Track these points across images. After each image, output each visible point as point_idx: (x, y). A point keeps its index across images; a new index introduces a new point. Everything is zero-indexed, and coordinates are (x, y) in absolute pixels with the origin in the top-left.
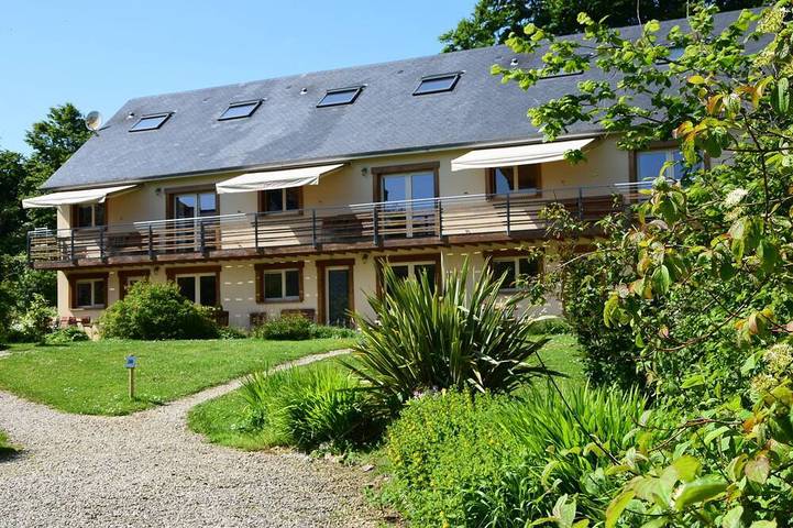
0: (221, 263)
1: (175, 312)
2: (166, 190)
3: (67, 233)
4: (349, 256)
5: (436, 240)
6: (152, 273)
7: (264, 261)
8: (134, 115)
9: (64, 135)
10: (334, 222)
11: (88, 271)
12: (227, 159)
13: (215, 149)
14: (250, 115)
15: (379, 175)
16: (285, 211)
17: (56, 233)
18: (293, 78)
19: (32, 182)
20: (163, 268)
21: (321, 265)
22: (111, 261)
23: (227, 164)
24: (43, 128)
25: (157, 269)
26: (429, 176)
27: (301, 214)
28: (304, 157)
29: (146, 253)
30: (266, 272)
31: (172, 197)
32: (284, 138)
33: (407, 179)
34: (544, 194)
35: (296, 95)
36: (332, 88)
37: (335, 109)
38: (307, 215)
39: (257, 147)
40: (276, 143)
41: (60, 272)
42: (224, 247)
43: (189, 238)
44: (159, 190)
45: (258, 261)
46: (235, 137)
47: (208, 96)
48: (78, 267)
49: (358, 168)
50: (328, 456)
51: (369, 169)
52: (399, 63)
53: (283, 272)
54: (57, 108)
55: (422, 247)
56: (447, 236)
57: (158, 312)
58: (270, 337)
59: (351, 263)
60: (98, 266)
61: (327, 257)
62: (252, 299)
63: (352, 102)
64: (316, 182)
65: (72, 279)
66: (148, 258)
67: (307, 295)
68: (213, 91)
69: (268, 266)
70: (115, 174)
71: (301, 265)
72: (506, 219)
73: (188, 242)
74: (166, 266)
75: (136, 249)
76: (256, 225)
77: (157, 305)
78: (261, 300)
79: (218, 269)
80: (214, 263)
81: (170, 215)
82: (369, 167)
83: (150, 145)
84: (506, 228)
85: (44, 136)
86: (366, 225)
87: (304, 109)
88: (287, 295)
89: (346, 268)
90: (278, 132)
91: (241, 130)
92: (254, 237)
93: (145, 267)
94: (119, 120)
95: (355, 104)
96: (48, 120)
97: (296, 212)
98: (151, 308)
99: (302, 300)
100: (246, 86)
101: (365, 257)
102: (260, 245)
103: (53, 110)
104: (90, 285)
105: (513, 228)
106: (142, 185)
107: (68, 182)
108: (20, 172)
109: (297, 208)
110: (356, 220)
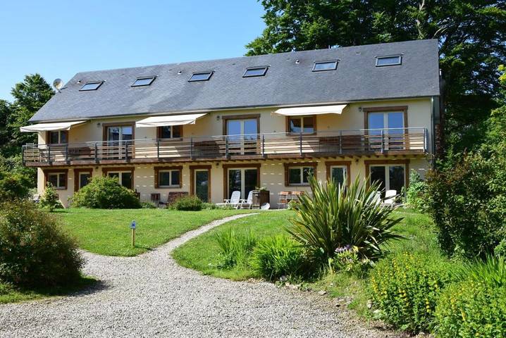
0: (135, 165)
1: (119, 193)
2: (103, 124)
3: (44, 147)
4: (208, 163)
5: (261, 157)
6: (94, 170)
7: (160, 165)
8: (81, 82)
9: (34, 91)
10: (201, 145)
11: (56, 168)
12: (139, 108)
13: (132, 103)
14: (150, 84)
15: (226, 120)
16: (172, 138)
17: (37, 146)
18: (173, 65)
19: (15, 117)
20: (100, 168)
21: (192, 168)
22: (72, 163)
23: (139, 111)
24: (21, 87)
25: (97, 168)
26: (255, 121)
27: (182, 140)
28: (185, 109)
29: (93, 159)
30: (160, 171)
31: (106, 128)
32: (171, 98)
33: (242, 123)
34: (318, 133)
35: (175, 74)
36: (196, 71)
37: (198, 83)
38: (185, 141)
39: (155, 103)
40: (167, 101)
41: (39, 169)
42: (136, 157)
43: (116, 151)
44: (99, 124)
45: (156, 165)
46: (143, 96)
47: (124, 73)
48: (52, 166)
49: (215, 116)
50: (287, 284)
51: (221, 117)
52: (232, 60)
53: (170, 171)
54: (30, 76)
55: (249, 160)
56: (266, 154)
57: (109, 193)
58: (180, 209)
59: (209, 167)
60: (64, 166)
61: (196, 164)
62: (152, 186)
63: (208, 80)
64: (194, 123)
65: (46, 172)
66: (94, 162)
67: (184, 185)
68: (127, 70)
69: (161, 168)
70: (73, 114)
71: (181, 168)
72: (299, 146)
73: (114, 154)
74: (102, 166)
75: (87, 157)
76: (158, 145)
77: (108, 189)
78: (157, 187)
79: (133, 169)
80: (130, 166)
81: (105, 138)
82: (221, 116)
83: (92, 99)
84: (299, 151)
85: (22, 91)
86: (221, 147)
87: (181, 83)
88: (173, 184)
89: (206, 170)
90: (167, 94)
91: (145, 92)
92: (157, 152)
93: (90, 167)
94: (72, 84)
95: (210, 81)
96: (24, 82)
97: (178, 139)
98: (105, 191)
99: (181, 187)
100: (145, 68)
101: (218, 164)
102: (160, 156)
103: (27, 77)
104: (56, 176)
105: (303, 151)
106: (89, 121)
107: (46, 118)
108: (8, 111)
109: (179, 137)
110: (216, 145)
